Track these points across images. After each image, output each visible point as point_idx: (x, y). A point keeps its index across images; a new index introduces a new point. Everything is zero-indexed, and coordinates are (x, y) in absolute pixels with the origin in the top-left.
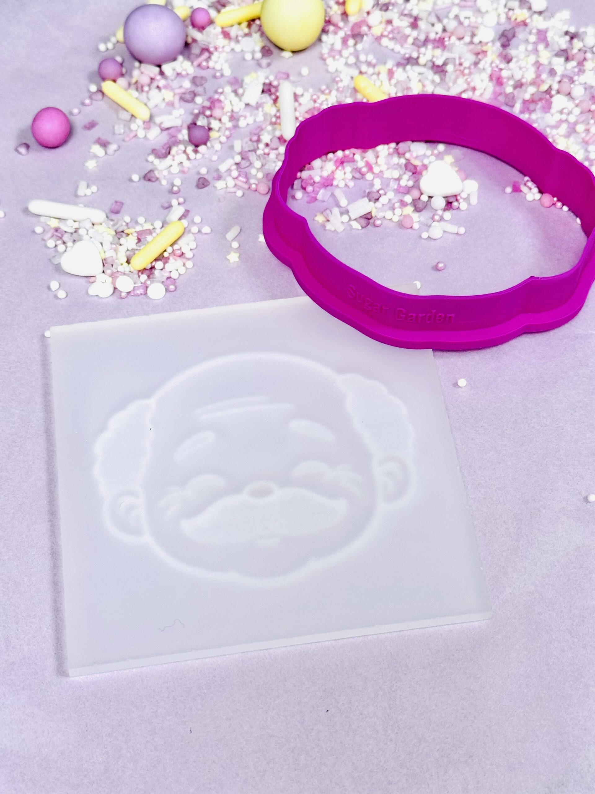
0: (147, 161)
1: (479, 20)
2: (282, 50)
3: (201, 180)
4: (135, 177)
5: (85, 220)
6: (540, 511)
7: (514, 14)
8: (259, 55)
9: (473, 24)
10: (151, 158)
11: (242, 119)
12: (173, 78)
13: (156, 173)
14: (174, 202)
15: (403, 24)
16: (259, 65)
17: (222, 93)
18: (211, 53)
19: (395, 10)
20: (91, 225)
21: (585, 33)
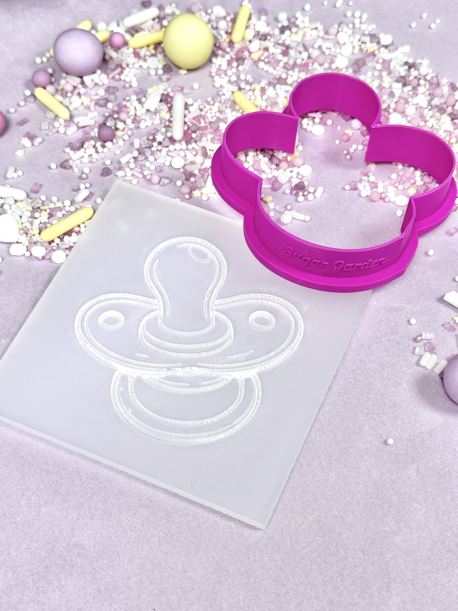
0: (64, 152)
1: (338, 50)
2: (179, 68)
3: (105, 169)
4: (53, 166)
5: (9, 197)
6: (347, 450)
7: (366, 46)
8: (160, 72)
9: (333, 53)
10: (68, 150)
11: (143, 121)
12: (91, 87)
13: (70, 162)
14: (82, 186)
15: (277, 51)
16: (161, 79)
17: (128, 101)
18: (123, 69)
19: (272, 40)
20: (13, 202)
21: (421, 64)
